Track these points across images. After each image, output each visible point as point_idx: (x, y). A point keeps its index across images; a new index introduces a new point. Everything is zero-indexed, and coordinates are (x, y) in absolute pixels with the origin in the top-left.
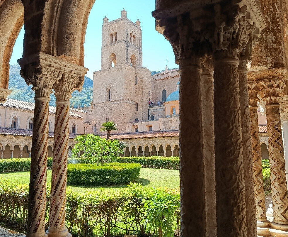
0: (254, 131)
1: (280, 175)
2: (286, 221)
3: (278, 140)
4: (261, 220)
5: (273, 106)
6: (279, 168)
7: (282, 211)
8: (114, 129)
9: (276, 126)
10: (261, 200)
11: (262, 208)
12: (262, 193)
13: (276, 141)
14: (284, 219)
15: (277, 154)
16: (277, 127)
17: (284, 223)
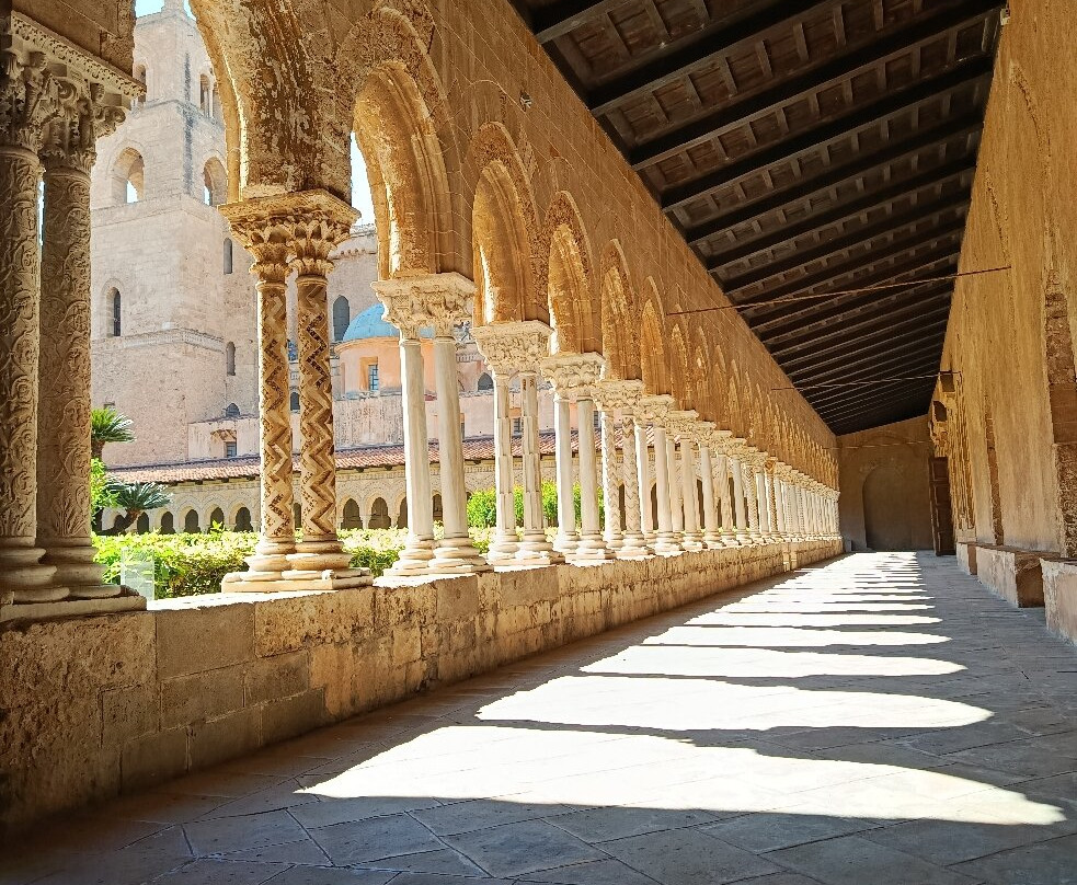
0: (271, 340)
1: (314, 435)
2: (322, 532)
3: (313, 357)
4: (275, 540)
5: (309, 281)
6: (313, 420)
7: (314, 512)
8: (118, 436)
9: (313, 325)
10: (278, 497)
11: (280, 513)
12: (282, 481)
13: (309, 360)
14: (317, 529)
15: (310, 388)
16: (314, 329)
17: (317, 539)
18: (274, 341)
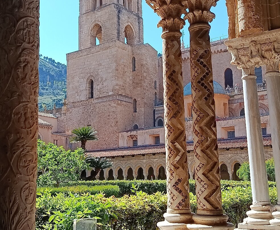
0: (171, 71)
1: (204, 135)
2: (213, 208)
3: (202, 79)
4: (178, 212)
5: (197, 27)
6: (202, 124)
7: (206, 193)
9: (201, 57)
10: (179, 180)
11: (180, 192)
12: (181, 168)
13: (199, 82)
14: (208, 206)
15: (200, 102)
16: (202, 60)
17: (208, 214)
18: (174, 71)
